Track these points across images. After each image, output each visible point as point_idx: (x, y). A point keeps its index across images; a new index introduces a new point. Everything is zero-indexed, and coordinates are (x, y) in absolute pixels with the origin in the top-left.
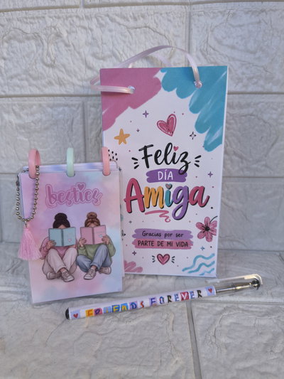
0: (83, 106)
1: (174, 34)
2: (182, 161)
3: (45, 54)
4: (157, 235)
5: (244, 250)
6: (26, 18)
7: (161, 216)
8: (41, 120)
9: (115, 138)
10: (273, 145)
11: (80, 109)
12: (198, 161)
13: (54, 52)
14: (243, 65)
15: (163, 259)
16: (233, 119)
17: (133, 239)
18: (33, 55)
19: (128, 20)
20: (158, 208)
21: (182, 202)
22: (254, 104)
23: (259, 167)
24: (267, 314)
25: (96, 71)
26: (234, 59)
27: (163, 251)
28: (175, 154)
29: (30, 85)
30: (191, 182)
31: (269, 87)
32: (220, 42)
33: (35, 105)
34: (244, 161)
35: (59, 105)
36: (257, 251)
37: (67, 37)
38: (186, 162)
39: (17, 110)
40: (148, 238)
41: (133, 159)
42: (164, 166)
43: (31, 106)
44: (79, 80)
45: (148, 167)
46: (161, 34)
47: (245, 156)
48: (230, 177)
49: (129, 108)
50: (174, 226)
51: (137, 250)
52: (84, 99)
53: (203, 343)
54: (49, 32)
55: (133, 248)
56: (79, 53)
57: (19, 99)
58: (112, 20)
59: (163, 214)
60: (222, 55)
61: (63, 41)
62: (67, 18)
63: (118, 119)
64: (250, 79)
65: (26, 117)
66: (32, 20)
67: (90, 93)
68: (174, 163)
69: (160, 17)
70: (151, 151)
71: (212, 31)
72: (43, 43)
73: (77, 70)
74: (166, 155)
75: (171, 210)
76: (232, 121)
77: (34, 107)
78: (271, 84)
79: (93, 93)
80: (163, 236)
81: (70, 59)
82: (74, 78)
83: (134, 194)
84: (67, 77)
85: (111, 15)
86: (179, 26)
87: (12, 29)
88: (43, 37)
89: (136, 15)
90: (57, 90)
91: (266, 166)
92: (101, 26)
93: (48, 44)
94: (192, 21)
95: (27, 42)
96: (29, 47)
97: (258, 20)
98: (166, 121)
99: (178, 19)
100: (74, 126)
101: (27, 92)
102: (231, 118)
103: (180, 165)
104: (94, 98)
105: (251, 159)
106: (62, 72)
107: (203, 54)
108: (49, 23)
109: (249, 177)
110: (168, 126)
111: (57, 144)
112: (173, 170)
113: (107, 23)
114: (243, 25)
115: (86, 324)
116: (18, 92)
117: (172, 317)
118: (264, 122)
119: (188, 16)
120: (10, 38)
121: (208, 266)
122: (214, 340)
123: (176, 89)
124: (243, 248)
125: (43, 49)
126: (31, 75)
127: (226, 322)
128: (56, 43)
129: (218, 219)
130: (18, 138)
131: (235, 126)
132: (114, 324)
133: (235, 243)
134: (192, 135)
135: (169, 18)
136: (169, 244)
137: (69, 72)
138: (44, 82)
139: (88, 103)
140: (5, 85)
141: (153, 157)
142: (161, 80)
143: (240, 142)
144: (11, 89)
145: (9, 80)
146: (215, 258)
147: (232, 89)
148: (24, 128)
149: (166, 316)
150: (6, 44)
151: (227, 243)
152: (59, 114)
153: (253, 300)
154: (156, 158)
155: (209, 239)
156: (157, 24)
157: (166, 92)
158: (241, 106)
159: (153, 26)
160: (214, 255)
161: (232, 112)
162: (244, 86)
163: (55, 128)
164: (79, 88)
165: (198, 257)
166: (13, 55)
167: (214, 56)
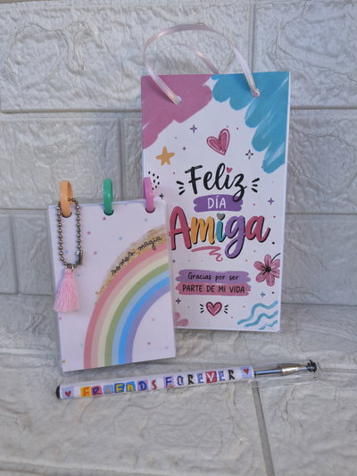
0: (120, 124)
1: (234, 33)
2: (237, 185)
3: (71, 58)
4: (207, 277)
6: (46, 11)
8: (66, 142)
11: (115, 128)
12: (256, 185)
13: (82, 55)
14: (321, 72)
15: (214, 308)
16: (308, 141)
17: (177, 283)
18: (55, 58)
19: (177, 15)
20: (207, 243)
21: (237, 235)
22: (334, 122)
23: (340, 201)
24: (351, 384)
25: (136, 79)
26: (310, 64)
27: (214, 299)
28: (228, 176)
29: (51, 97)
30: (247, 211)
31: (354, 99)
32: (292, 43)
33: (58, 122)
34: (321, 194)
35: (89, 123)
37: (99, 35)
38: (241, 186)
39: (35, 129)
40: (195, 282)
41: (178, 182)
42: (215, 191)
43: (53, 124)
44: (114, 91)
45: (196, 192)
46: (218, 33)
47: (322, 187)
48: (302, 214)
49: (174, 122)
50: (227, 266)
51: (181, 297)
52: (120, 115)
53: (272, 419)
54: (76, 29)
55: (177, 294)
56: (114, 56)
57: (37, 114)
58: (157, 14)
59: (214, 251)
60: (295, 59)
61: (94, 41)
62: (99, 11)
63: (160, 135)
64: (329, 90)
65: (47, 138)
66: (53, 14)
67: (128, 107)
68: (227, 188)
69: (217, 11)
70: (199, 173)
71: (283, 28)
72: (67, 43)
73: (112, 78)
74: (218, 177)
75: (223, 246)
77: (57, 125)
78: (356, 97)
79: (131, 108)
80: (213, 279)
81: (102, 63)
82: (108, 88)
83: (178, 226)
84: (99, 88)
85: (155, 8)
86: (241, 23)
87: (27, 24)
88: (68, 35)
89: (187, 8)
90: (86, 103)
91: (348, 199)
92: (142, 22)
93: (74, 44)
94: (258, 15)
95: (47, 42)
96: (49, 49)
97: (342, 14)
98: (217, 138)
99: (240, 14)
100: (107, 150)
101: (49, 107)
102: (306, 139)
103: (234, 191)
104: (133, 114)
105: (330, 191)
106: (92, 80)
107: (271, 58)
108: (76, 18)
109: (327, 214)
110: (220, 143)
111: (86, 172)
112: (225, 196)
113: (150, 18)
114: (323, 21)
115: (128, 396)
116: (36, 105)
117: (232, 388)
118: (347, 144)
119: (252, 10)
120: (25, 37)
121: (269, 317)
122: (285, 416)
123: (229, 100)
124: (318, 302)
125: (68, 51)
126: (52, 86)
127: (299, 394)
128: (85, 43)
129: (281, 258)
130: (37, 165)
131: (310, 149)
132: (162, 396)
133: (307, 296)
134: (249, 154)
135: (229, 12)
136: (222, 289)
137: (100, 81)
138: (69, 93)
139: (126, 120)
140: (20, 96)
141: (202, 181)
142: (212, 89)
143: (316, 169)
144: (27, 101)
145: (24, 92)
146: (278, 307)
147: (307, 102)
148: (44, 152)
149: (224, 386)
150: (20, 45)
151: (297, 296)
152: (89, 133)
153: (332, 366)
154: (206, 181)
155: (271, 283)
156: (213, 20)
157: (218, 102)
158: (317, 124)
159: (208, 22)
160: (276, 302)
161: (306, 131)
162: (322, 99)
163: (84, 152)
164: (114, 101)
165: (256, 306)
166: (28, 58)
167: (285, 61)
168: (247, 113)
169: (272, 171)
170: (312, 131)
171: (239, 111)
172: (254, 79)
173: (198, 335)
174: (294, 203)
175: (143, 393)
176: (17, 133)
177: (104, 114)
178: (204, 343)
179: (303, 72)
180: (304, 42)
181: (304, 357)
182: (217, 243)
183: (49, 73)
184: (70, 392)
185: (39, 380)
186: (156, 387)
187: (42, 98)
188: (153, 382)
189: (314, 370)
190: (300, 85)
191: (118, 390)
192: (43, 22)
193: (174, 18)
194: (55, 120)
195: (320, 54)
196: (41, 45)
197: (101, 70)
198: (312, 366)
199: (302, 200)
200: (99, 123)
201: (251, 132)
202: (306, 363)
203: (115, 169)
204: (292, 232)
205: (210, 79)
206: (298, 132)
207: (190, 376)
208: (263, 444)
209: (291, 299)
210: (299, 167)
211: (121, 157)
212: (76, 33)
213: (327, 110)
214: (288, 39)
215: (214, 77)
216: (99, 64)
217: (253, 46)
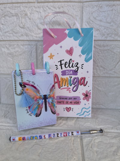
0: (36, 45)
1: (75, 15)
2: (76, 66)
3: (20, 23)
4: (66, 98)
5: (105, 109)
6: (12, 7)
8: (18, 51)
10: (118, 63)
11: (35, 46)
12: (82, 66)
13: (24, 22)
14: (105, 28)
15: (68, 109)
18: (15, 23)
19: (56, 9)
20: (66, 87)
21: (76, 84)
22: (110, 45)
23: (112, 72)
24: (115, 137)
26: (101, 26)
27: (68, 106)
28: (73, 63)
29: (13, 36)
30: (80, 75)
31: (116, 38)
32: (95, 19)
33: (15, 44)
34: (105, 70)
35: (26, 45)
36: (111, 109)
37: (30, 15)
38: (77, 67)
39: (8, 47)
40: (62, 100)
41: (56, 65)
42: (68, 68)
44: (34, 34)
45: (62, 69)
47: (105, 67)
48: (99, 77)
49: (54, 45)
50: (73, 94)
51: (57, 106)
52: (36, 42)
53: (86, 150)
54: (22, 13)
56: (35, 22)
57: (9, 42)
58: (49, 9)
59: (68, 89)
60: (96, 24)
61: (28, 17)
62: (30, 7)
64: (108, 34)
65: (12, 50)
66: (15, 8)
67: (39, 39)
68: (73, 67)
69: (70, 8)
70: (63, 62)
71: (92, 14)
72: (19, 18)
73: (34, 30)
74: (69, 64)
75: (71, 87)
77: (15, 45)
78: (117, 37)
80: (68, 99)
81: (31, 25)
82: (33, 33)
83: (56, 80)
84: (29, 33)
85: (49, 6)
86: (78, 12)
87: (6, 11)
88: (19, 15)
89: (60, 7)
90: (25, 38)
91: (115, 72)
92: (45, 11)
93: (21, 18)
94: (83, 9)
95: (13, 17)
96: (13, 20)
97: (112, 9)
98: (69, 50)
99: (77, 9)
100: (32, 54)
101: (13, 39)
102: (100, 51)
103: (75, 68)
104: (41, 42)
105: (108, 69)
106: (27, 30)
107: (88, 24)
108: (22, 9)
109: (107, 77)
111: (25, 61)
112: (72, 70)
113: (47, 10)
114: (105, 11)
115: (35, 141)
116: (8, 39)
117: (73, 138)
118: (114, 53)
119: (82, 7)
120: (5, 16)
121: (87, 112)
122: (91, 149)
123: (73, 37)
124: (105, 108)
125: (19, 20)
126: (14, 32)
127: (97, 141)
128: (25, 18)
130: (8, 59)
131: (101, 55)
132: (48, 141)
133: (101, 106)
134: (80, 56)
135: (74, 8)
136: (71, 103)
137: (30, 31)
138: (19, 35)
139: (39, 44)
140: (3, 35)
141: (64, 65)
142: (67, 33)
143: (103, 61)
144: (5, 37)
146: (90, 109)
147: (100, 38)
148: (11, 54)
149: (70, 138)
150: (3, 18)
151: (97, 105)
152: (26, 48)
153: (109, 131)
155: (88, 100)
156: (68, 10)
157: (69, 38)
158: (104, 46)
159: (67, 11)
160: (90, 107)
161: (100, 48)
162: (105, 37)
163: (24, 54)
164: (34, 37)
165: (83, 108)
166: (6, 23)
167: (93, 25)
168: (79, 42)
169: (88, 62)
170: (102, 48)
172: (82, 30)
173: (62, 119)
174: (96, 73)
175: (41, 140)
176: (2, 48)
177: (31, 42)
178: (64, 122)
179: (99, 28)
180: (98, 18)
181: (99, 127)
182: (69, 87)
183: (13, 28)
184: (14, 139)
185: (4, 134)
186: (45, 138)
187: (10, 36)
188: (44, 136)
189: (102, 132)
191: (31, 138)
192: (11, 11)
193: (55, 10)
195: (104, 22)
196: (10, 18)
197: (30, 27)
198: (101, 131)
199: (99, 72)
200: (29, 45)
201: (81, 48)
202: (99, 130)
204: (96, 83)
205: (67, 30)
206: (97, 49)
207: (58, 134)
208: (82, 159)
209: (95, 107)
210: (98, 61)
211: (37, 56)
212: (22, 14)
213: (107, 41)
214: (94, 17)
215: (68, 29)
216: (30, 25)
217: (82, 19)
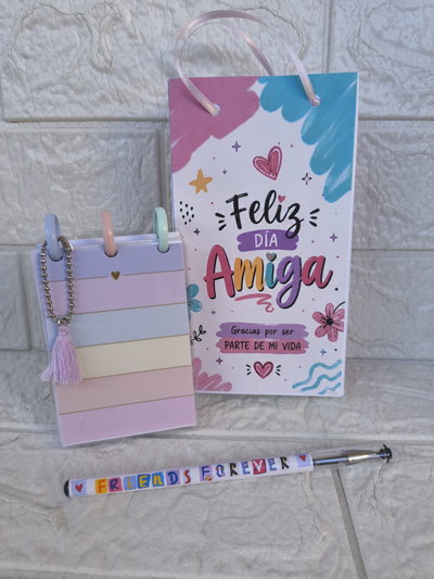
0: (159, 137)
1: (305, 21)
2: (292, 217)
3: (96, 51)
4: (254, 332)
5: (402, 360)
7: (259, 303)
8: (89, 160)
9: (191, 184)
11: (153, 142)
12: (315, 218)
13: (110, 48)
14: (414, 73)
15: (263, 370)
16: (396, 160)
17: (217, 339)
18: (74, 50)
20: (255, 290)
21: (291, 280)
22: (428, 137)
23: (432, 234)
26: (400, 64)
27: (263, 358)
28: (280, 207)
29: (70, 102)
30: (304, 250)
32: (379, 36)
33: (79, 134)
34: (410, 225)
35: (117, 136)
37: (132, 22)
38: (296, 219)
39: (50, 143)
40: (240, 337)
41: (218, 215)
42: (264, 225)
43: (73, 137)
44: (151, 94)
45: (240, 227)
46: (285, 21)
47: (410, 217)
48: (386, 250)
49: (212, 137)
50: (279, 317)
51: (224, 356)
52: (158, 125)
54: (101, 13)
55: (217, 353)
56: (151, 49)
57: (52, 124)
59: (263, 299)
60: (382, 56)
61: (125, 29)
63: (194, 155)
64: (423, 96)
65: (65, 155)
68: (279, 221)
70: (244, 203)
71: (368, 17)
72: (91, 32)
73: (149, 78)
74: (267, 208)
75: (275, 293)
76: (393, 163)
77: (78, 138)
80: (262, 334)
81: (137, 59)
82: (143, 90)
83: (218, 269)
84: (131, 89)
86: (315, 8)
87: (37, 5)
88: (92, 20)
90: (115, 110)
92: (189, 4)
93: (99, 32)
96: (67, 38)
98: (266, 157)
100: (142, 170)
101: (68, 114)
102: (393, 157)
103: (287, 225)
105: (420, 222)
106: (122, 79)
107: (351, 54)
110: (269, 164)
111: (115, 198)
112: (277, 232)
114: (417, 9)
116: (50, 112)
120: (35, 22)
121: (331, 380)
123: (281, 109)
124: (402, 356)
125: (91, 42)
126: (71, 87)
128: (114, 31)
129: (346, 307)
130: (52, 188)
131: (398, 170)
133: (388, 349)
134: (306, 178)
136: (273, 346)
137: (133, 81)
138: (94, 97)
139: (166, 131)
140: (28, 100)
141: (247, 213)
142: (259, 95)
143: (404, 195)
144: (40, 107)
145: (35, 94)
146: (342, 367)
147: (396, 112)
148: (61, 173)
150: (28, 32)
151: (377, 349)
154: (252, 213)
155: (333, 338)
156: (279, 4)
157: (266, 112)
158: (407, 139)
160: (340, 361)
161: (393, 147)
162: (413, 107)
164: (151, 107)
165: (315, 366)
166: (40, 50)
167: (369, 59)
168: (304, 126)
169: (335, 200)
170: (400, 148)
171: (294, 124)
172: (312, 83)
174: (377, 238)
177: (138, 124)
179: (390, 73)
180: (392, 35)
182: (267, 290)
183: (68, 70)
187: (58, 104)
190: (387, 89)
192: (58, 3)
194: (74, 131)
195: (412, 50)
196: (56, 33)
197: (135, 67)
199: (385, 234)
200: (132, 136)
201: (309, 151)
203: (152, 194)
204: (373, 272)
205: (257, 83)
206: (384, 149)
209: (369, 354)
210: (384, 193)
212: (104, 18)
213: (419, 122)
214: (373, 30)
215: (261, 79)
216: (133, 60)
217: (329, 39)
